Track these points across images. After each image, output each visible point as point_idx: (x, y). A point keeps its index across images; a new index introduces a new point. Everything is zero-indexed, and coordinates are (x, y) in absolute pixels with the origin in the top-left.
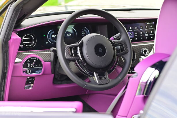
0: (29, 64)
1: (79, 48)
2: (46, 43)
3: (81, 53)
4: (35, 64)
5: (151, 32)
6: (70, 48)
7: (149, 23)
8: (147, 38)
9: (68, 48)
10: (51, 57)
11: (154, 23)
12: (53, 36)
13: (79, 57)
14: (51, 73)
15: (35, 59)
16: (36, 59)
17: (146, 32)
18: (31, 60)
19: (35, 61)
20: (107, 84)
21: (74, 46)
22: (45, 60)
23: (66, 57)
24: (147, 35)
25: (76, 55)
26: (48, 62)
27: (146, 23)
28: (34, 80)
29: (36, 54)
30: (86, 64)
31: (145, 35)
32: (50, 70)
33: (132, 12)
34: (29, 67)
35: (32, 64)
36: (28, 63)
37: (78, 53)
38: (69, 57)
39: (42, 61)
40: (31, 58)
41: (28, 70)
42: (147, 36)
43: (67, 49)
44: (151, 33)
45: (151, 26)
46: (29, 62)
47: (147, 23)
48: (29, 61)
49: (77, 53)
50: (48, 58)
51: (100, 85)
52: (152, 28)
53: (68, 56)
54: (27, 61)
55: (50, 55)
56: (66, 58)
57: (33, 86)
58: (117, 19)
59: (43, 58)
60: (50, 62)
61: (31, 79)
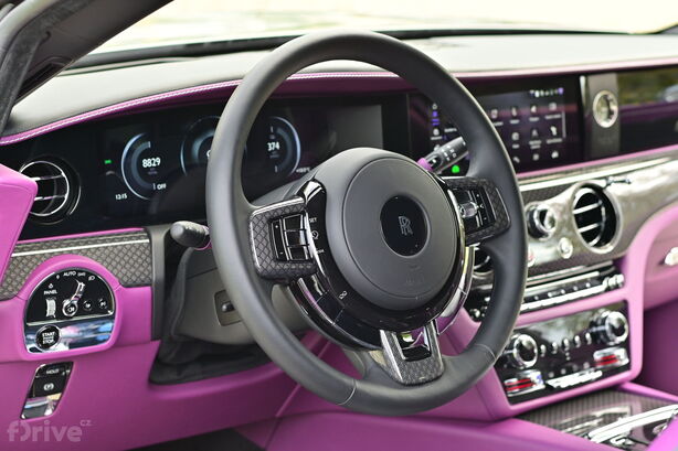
0: (51, 305)
1: (306, 222)
2: (119, 197)
3: (323, 242)
4: (80, 302)
5: (554, 130)
6: (273, 219)
7: (542, 93)
8: (536, 157)
9: (264, 220)
10: (151, 264)
11: (561, 91)
12: (147, 163)
13: (312, 260)
14: (149, 336)
15: (81, 279)
16: (86, 274)
17: (535, 133)
18: (63, 284)
19: (81, 285)
20: (437, 378)
21: (288, 211)
22: (125, 279)
23: (258, 264)
24: (535, 144)
25: (298, 251)
26: (138, 286)
27: (532, 92)
28: (67, 377)
29: (85, 253)
30: (344, 294)
31: (531, 143)
32: (148, 322)
33: (444, 45)
34: (51, 318)
35: (67, 303)
36: (50, 296)
37: (307, 245)
38: (273, 264)
39: (115, 287)
40: (61, 274)
41: (47, 331)
42: (535, 151)
43: (261, 225)
44: (552, 137)
45: (553, 107)
46: (54, 292)
47: (537, 94)
48: (51, 286)
49: (303, 242)
50: (137, 269)
51: (411, 385)
52: (554, 113)
53: (268, 261)
54: (44, 286)
55: (147, 252)
56: (256, 270)
57: (58, 401)
58: (454, 76)
59: (115, 271)
60: (148, 289)
61: (57, 371)
